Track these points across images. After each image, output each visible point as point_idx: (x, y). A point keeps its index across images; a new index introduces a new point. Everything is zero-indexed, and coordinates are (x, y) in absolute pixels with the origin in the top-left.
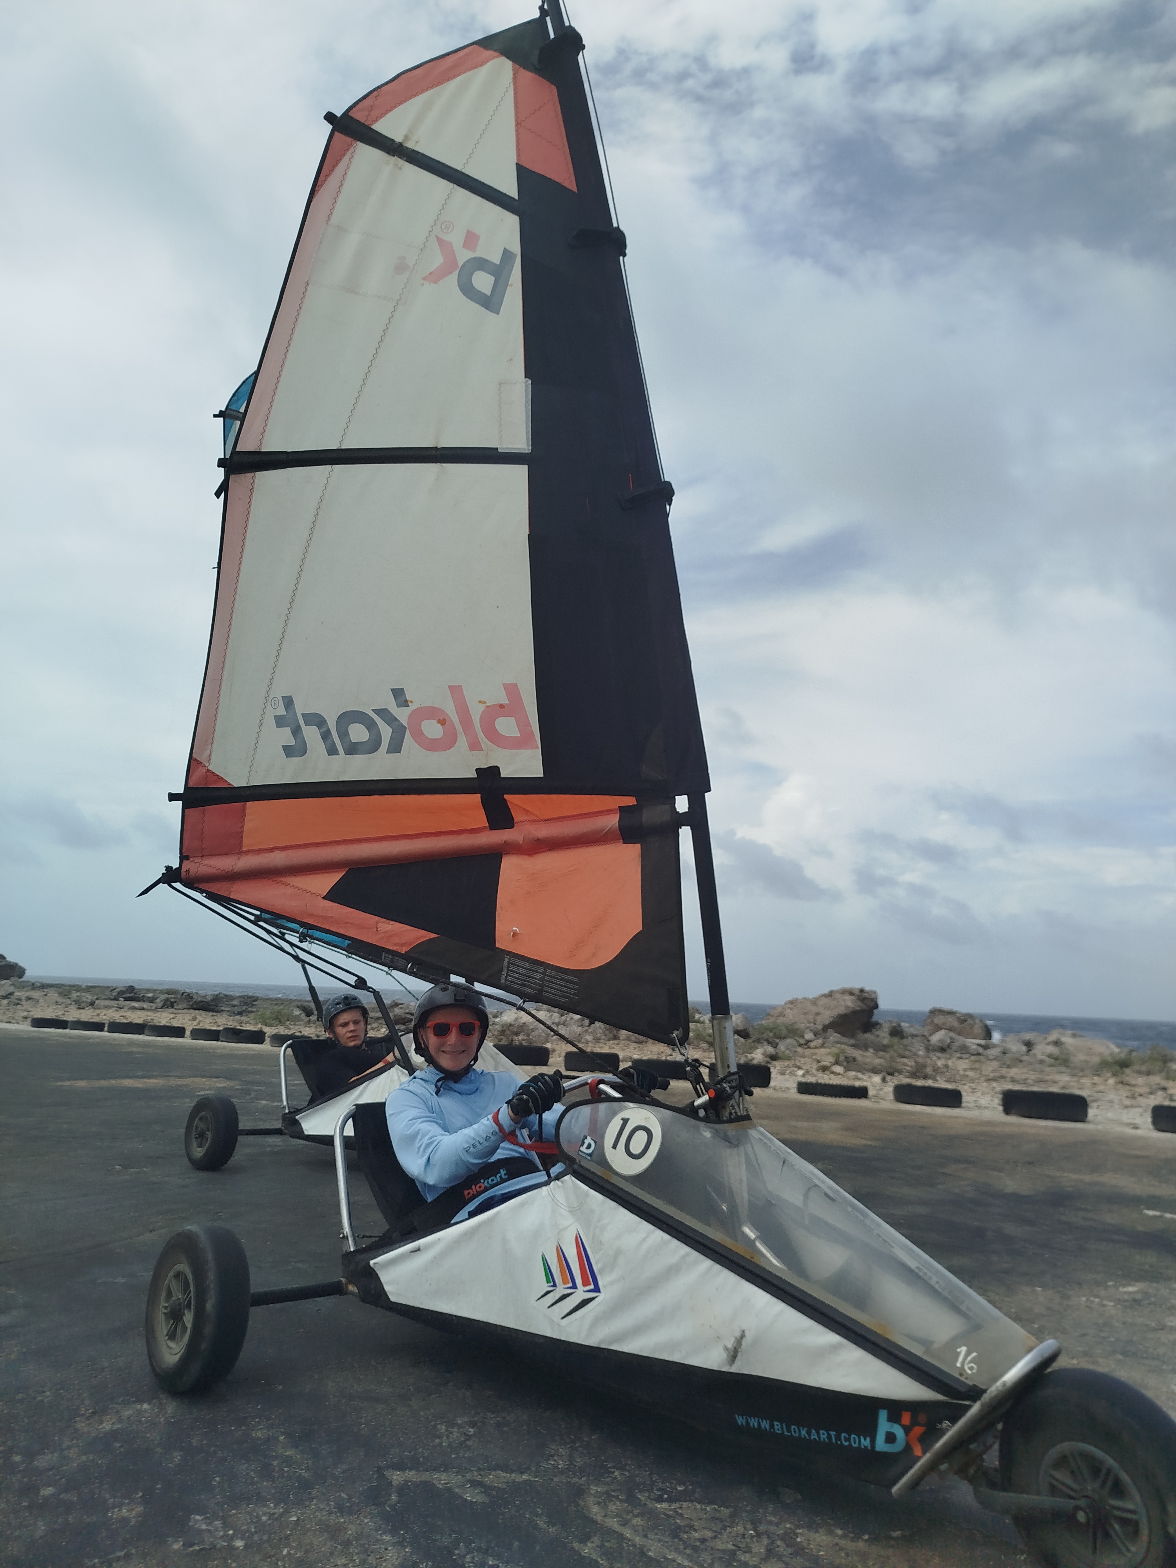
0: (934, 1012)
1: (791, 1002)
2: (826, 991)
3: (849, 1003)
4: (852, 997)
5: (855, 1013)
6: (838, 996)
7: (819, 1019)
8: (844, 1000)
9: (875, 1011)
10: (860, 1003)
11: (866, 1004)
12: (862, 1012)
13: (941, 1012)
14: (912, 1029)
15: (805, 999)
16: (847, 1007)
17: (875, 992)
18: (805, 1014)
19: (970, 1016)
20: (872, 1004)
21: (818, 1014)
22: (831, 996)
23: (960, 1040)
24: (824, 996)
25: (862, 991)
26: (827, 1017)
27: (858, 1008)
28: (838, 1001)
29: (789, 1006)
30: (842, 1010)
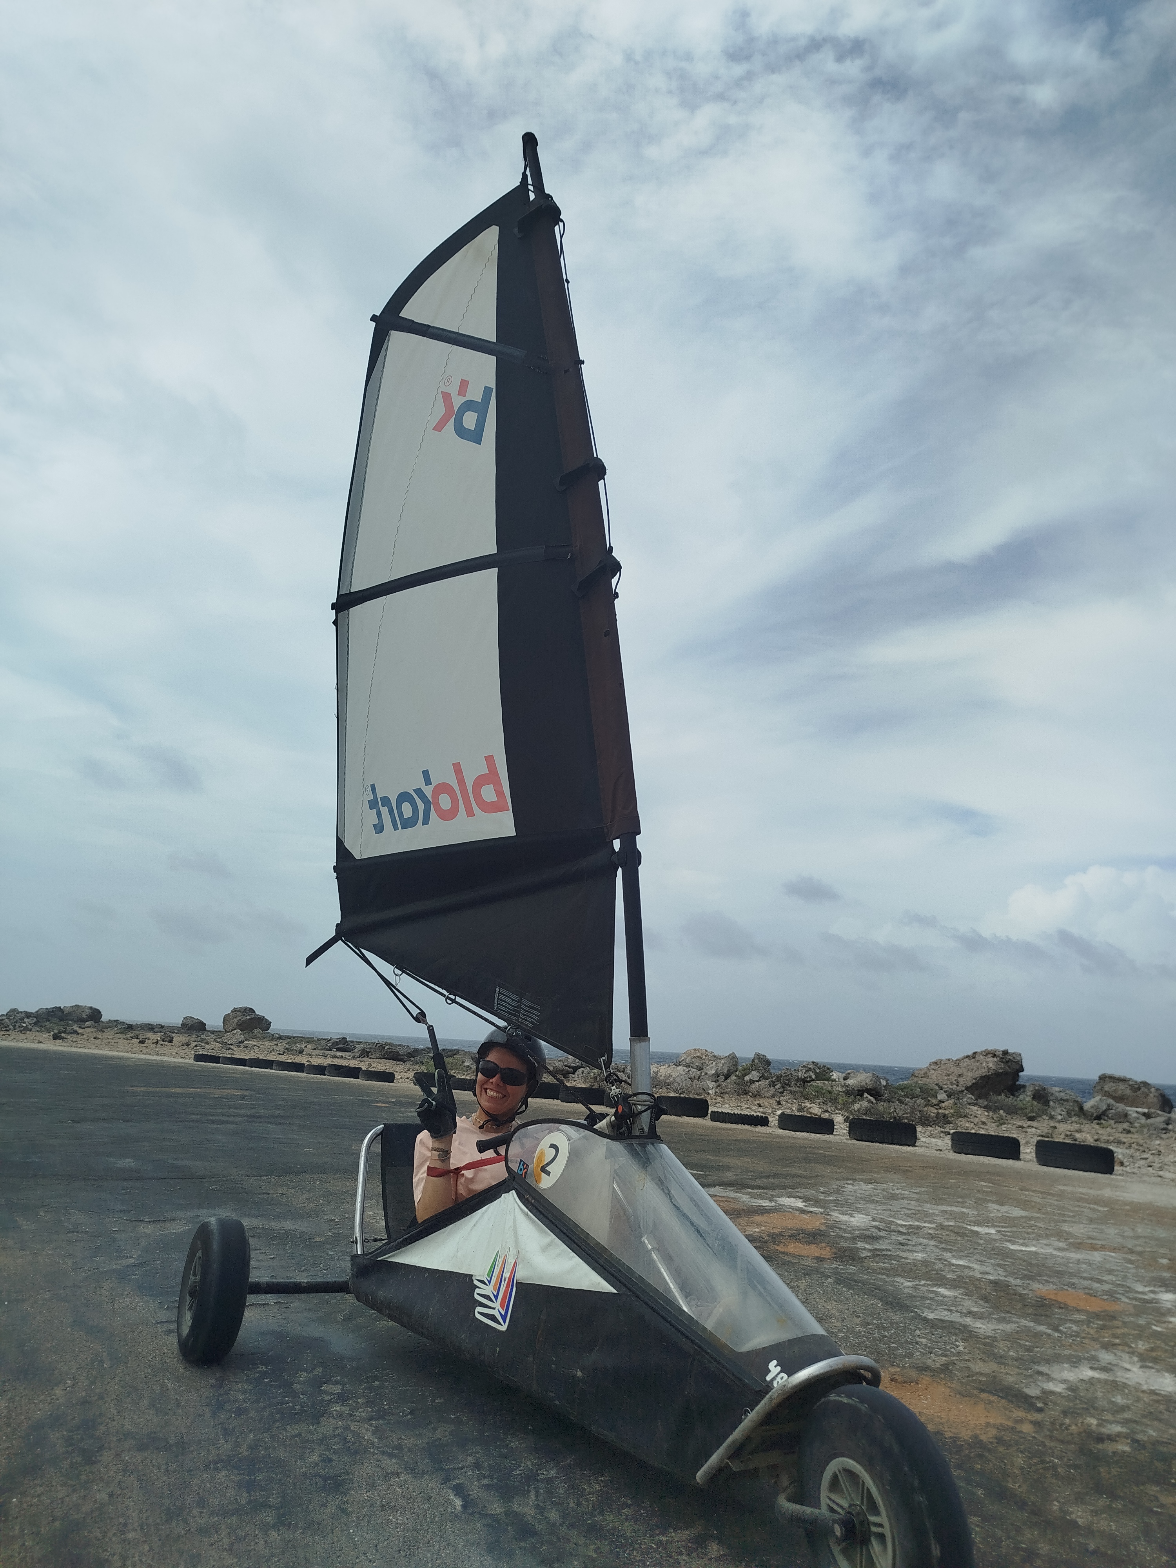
0: (1103, 1078)
1: (936, 1063)
2: (970, 1053)
3: (991, 1064)
4: (995, 1059)
5: (997, 1075)
6: (982, 1057)
7: (961, 1079)
8: (987, 1062)
9: (1021, 1074)
10: (1002, 1065)
11: (1009, 1067)
12: (1006, 1074)
13: (1112, 1078)
14: (1062, 1094)
15: (949, 1060)
16: (989, 1069)
17: (1020, 1055)
18: (948, 1075)
19: (1145, 1084)
20: (1016, 1067)
21: (960, 1075)
22: (974, 1058)
23: (1121, 1107)
24: (968, 1056)
25: (1005, 1053)
26: (969, 1078)
27: (1000, 1071)
28: (982, 1064)
29: (933, 1067)
30: (983, 1072)
